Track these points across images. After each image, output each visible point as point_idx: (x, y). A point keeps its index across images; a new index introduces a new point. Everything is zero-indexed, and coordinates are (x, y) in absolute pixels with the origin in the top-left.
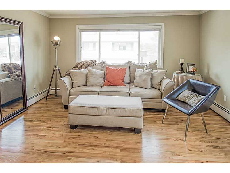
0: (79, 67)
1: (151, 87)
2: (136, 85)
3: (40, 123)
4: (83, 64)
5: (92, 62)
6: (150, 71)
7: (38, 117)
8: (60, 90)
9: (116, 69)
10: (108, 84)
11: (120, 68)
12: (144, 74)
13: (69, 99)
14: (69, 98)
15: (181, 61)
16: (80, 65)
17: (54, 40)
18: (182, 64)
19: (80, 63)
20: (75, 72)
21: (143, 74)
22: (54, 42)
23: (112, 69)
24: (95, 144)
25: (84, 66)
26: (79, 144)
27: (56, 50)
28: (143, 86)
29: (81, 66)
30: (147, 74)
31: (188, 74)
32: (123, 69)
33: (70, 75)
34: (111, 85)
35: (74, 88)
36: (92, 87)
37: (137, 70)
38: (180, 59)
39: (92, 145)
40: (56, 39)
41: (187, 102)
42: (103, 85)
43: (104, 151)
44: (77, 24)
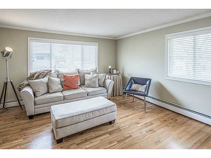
0: (35, 77)
1: (99, 86)
2: (88, 86)
3: (13, 142)
4: (40, 74)
5: (48, 71)
6: (97, 75)
7: (5, 137)
8: (22, 100)
9: (72, 76)
10: (67, 88)
11: (75, 75)
13: (35, 109)
14: (34, 107)
15: (110, 67)
16: (36, 75)
17: (4, 50)
18: (110, 69)
19: (35, 74)
20: (34, 81)
21: (93, 78)
22: (5, 53)
24: (89, 138)
25: (41, 76)
26: (76, 143)
27: (7, 62)
28: (94, 86)
29: (38, 76)
30: (96, 77)
31: (114, 75)
32: (77, 75)
33: (30, 86)
34: (70, 89)
35: (39, 97)
36: (54, 94)
37: (86, 75)
38: (109, 66)
39: (87, 140)
40: (8, 49)
41: (137, 90)
42: (62, 90)
43: (100, 140)
44: (29, 37)
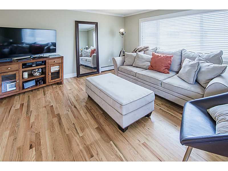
12: (189, 65)
13: (118, 73)
23: (157, 55)
30: (192, 66)
32: (168, 56)
34: (154, 70)
37: (186, 59)
42: (148, 68)
